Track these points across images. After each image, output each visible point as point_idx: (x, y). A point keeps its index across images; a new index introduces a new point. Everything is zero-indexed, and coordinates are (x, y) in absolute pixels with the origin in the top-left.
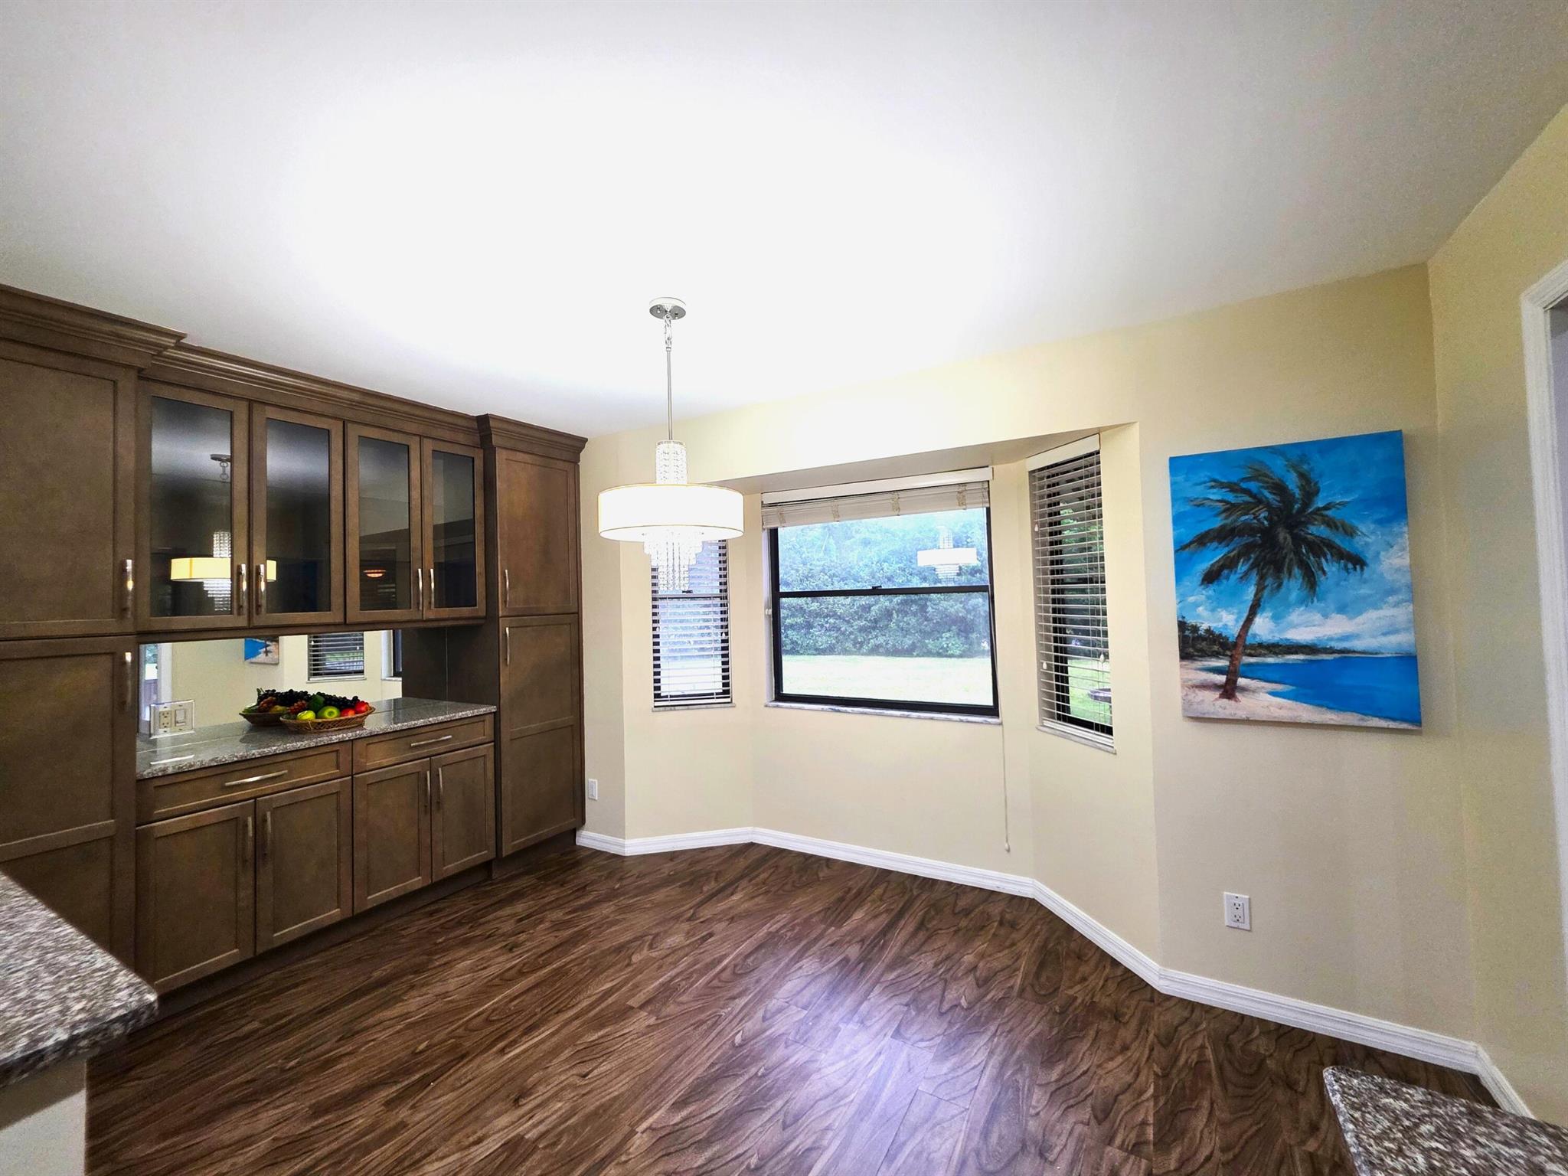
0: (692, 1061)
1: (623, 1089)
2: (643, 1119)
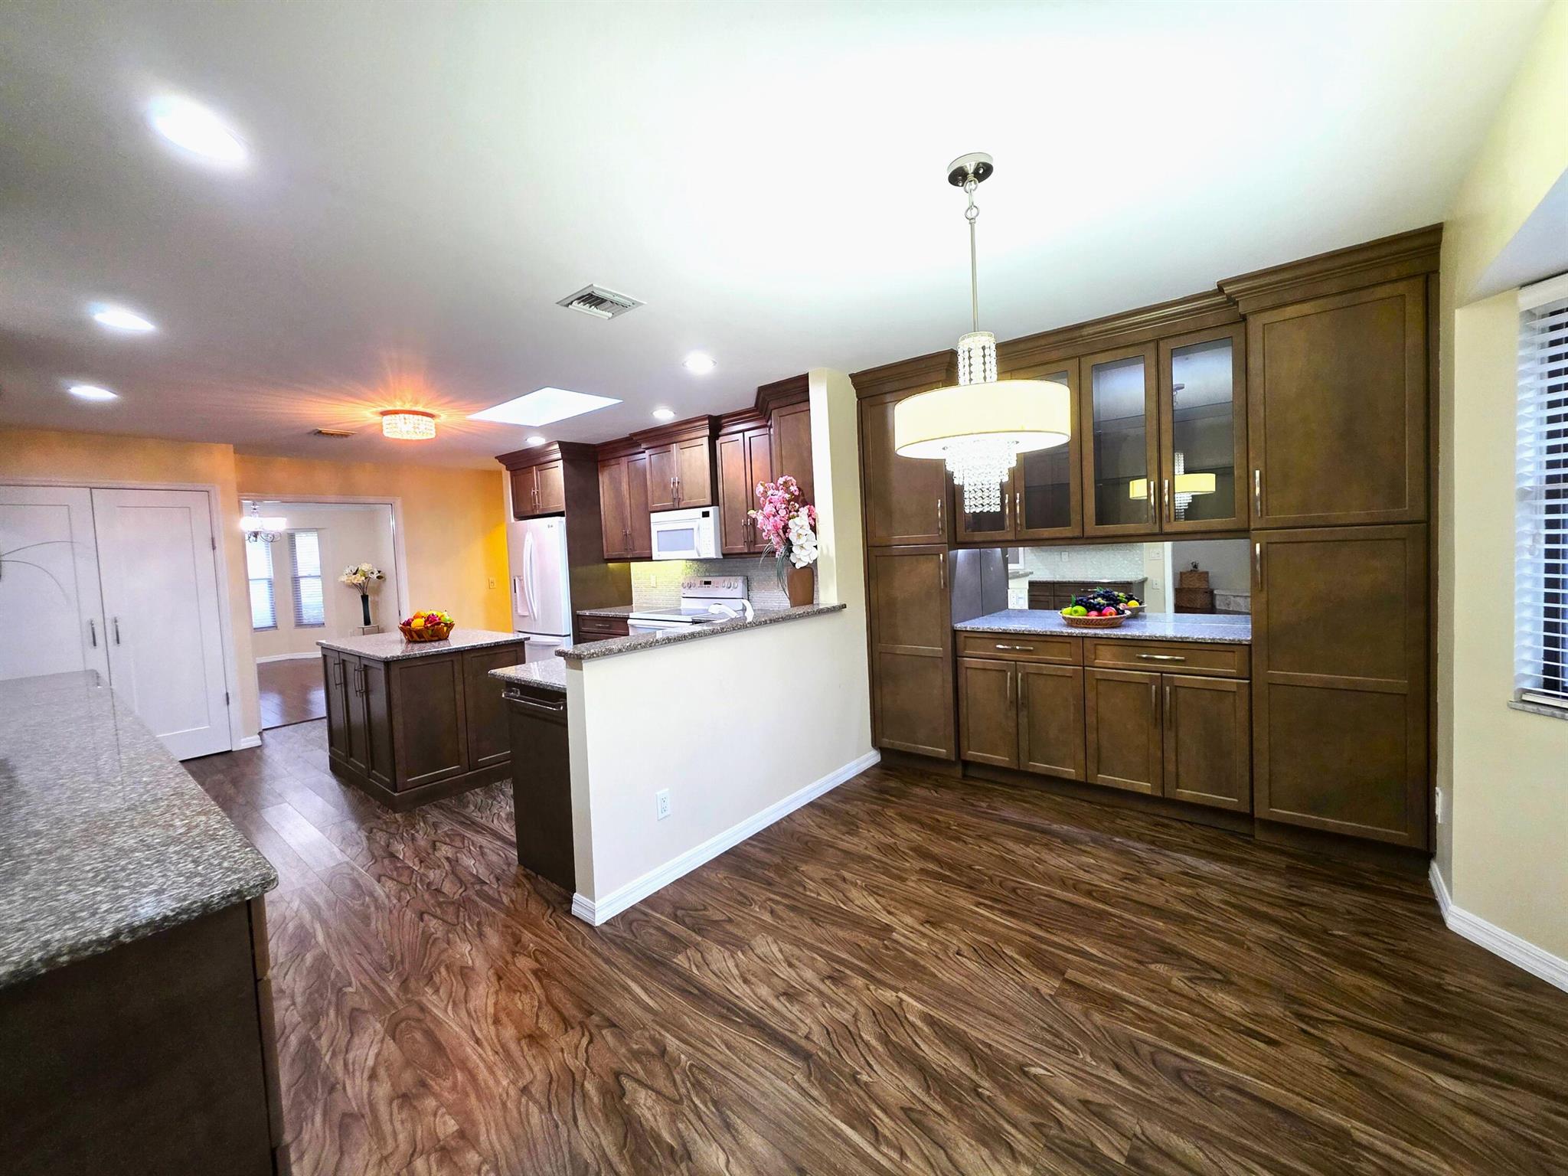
0: (992, 1028)
1: (945, 979)
2: (911, 995)
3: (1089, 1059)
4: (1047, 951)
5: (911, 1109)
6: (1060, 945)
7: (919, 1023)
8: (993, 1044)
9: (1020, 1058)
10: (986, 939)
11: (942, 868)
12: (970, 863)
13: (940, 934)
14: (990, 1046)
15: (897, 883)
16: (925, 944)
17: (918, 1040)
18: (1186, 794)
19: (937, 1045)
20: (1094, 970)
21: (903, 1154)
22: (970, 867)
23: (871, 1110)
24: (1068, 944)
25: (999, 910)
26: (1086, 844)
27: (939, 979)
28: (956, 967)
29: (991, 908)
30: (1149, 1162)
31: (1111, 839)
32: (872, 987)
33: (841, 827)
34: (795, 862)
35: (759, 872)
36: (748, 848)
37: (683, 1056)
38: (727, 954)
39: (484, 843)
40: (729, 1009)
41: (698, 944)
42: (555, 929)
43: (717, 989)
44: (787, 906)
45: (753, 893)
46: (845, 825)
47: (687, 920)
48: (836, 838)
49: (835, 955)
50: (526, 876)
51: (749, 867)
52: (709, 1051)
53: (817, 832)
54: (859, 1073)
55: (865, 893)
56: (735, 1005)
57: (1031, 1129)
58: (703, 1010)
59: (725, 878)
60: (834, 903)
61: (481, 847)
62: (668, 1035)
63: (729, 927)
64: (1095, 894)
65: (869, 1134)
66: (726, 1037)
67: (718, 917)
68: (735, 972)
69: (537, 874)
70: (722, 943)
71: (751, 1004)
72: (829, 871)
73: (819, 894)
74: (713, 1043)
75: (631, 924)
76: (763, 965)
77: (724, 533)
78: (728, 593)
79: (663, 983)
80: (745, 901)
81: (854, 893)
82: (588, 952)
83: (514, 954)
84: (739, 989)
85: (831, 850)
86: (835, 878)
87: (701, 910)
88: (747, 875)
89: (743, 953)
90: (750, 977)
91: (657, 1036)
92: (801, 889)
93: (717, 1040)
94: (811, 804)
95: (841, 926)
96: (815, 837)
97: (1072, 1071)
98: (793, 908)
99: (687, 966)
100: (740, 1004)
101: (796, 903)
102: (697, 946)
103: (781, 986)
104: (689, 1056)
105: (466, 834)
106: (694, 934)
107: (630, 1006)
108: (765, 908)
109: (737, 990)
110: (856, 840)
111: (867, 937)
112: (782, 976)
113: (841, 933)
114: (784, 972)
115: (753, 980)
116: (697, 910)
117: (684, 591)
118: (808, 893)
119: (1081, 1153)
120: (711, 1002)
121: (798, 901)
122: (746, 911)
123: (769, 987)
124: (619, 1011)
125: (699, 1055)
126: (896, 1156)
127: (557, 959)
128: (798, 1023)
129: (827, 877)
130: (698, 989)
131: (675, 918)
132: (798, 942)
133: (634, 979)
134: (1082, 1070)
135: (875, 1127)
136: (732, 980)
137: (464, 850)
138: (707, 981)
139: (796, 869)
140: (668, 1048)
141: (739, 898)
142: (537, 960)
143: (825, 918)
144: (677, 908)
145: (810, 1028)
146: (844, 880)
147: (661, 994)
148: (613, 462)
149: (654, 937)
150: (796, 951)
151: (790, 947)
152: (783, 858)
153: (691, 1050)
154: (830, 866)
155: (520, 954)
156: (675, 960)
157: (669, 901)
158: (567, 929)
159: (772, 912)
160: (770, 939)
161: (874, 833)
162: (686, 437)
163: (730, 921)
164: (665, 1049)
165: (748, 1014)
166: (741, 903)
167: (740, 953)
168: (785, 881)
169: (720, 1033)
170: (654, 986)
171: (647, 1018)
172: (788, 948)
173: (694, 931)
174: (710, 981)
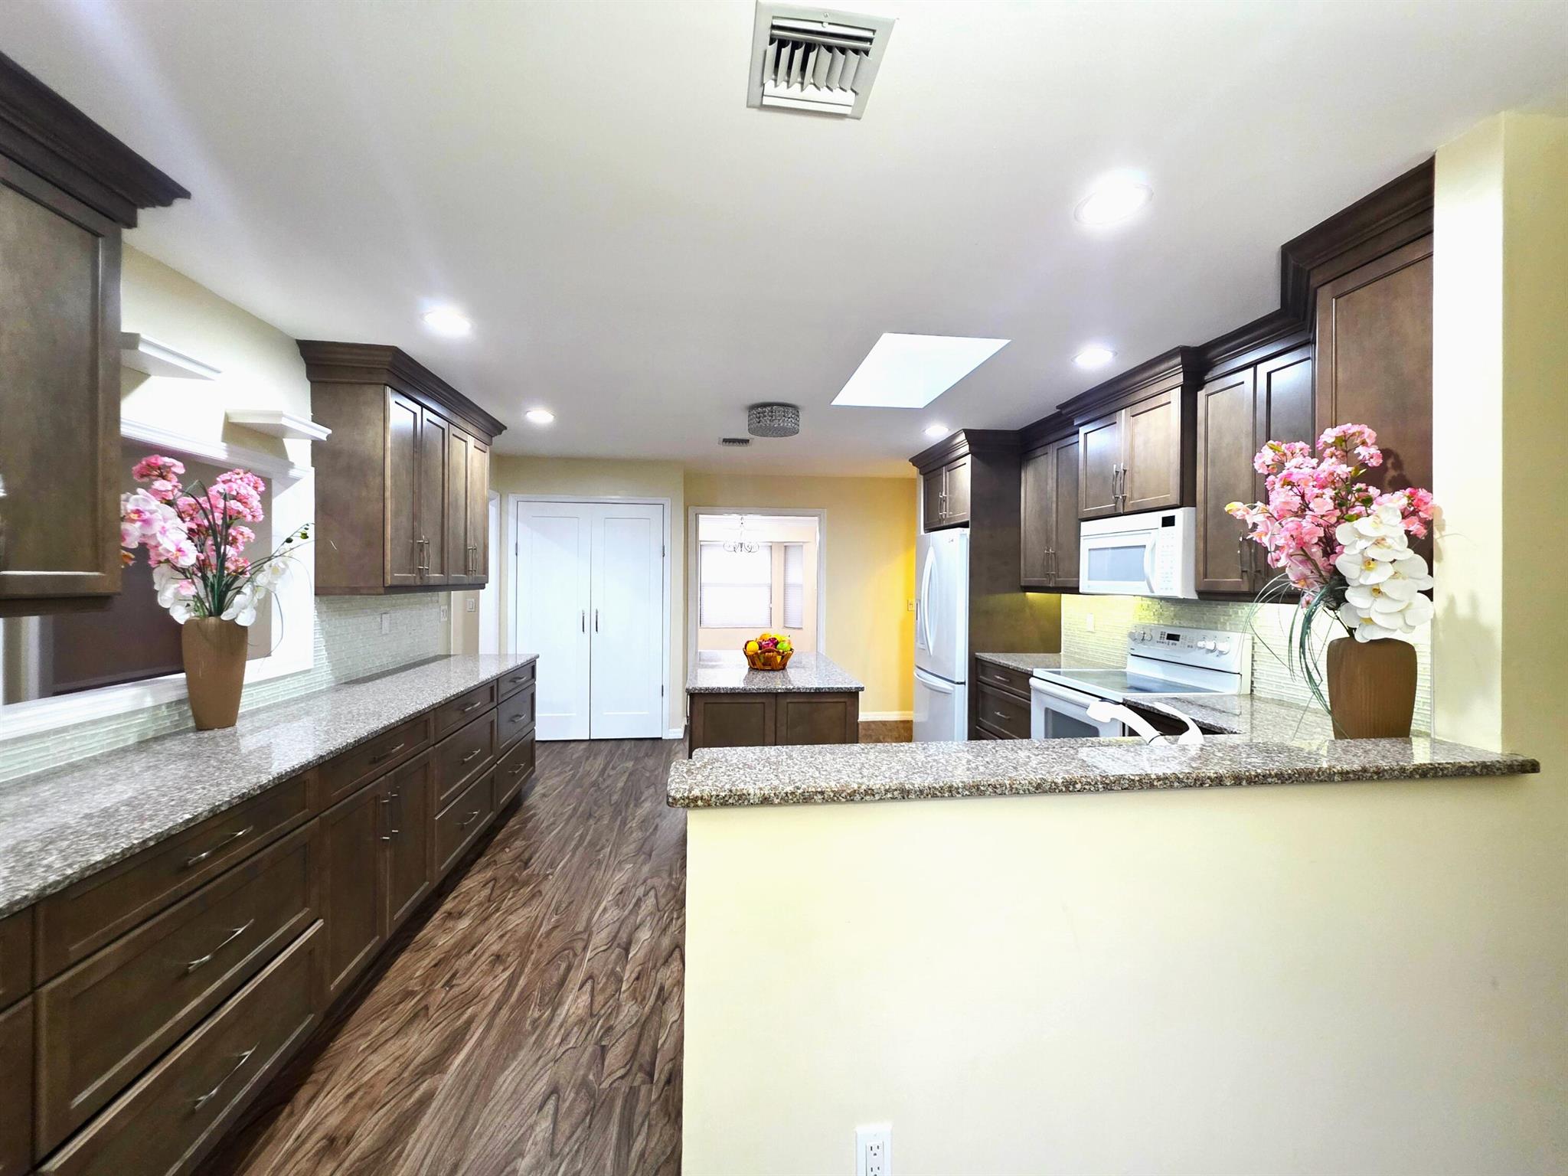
77: (1203, 554)
78: (1208, 660)
117: (1133, 644)
148: (1039, 452)
162: (1143, 394)
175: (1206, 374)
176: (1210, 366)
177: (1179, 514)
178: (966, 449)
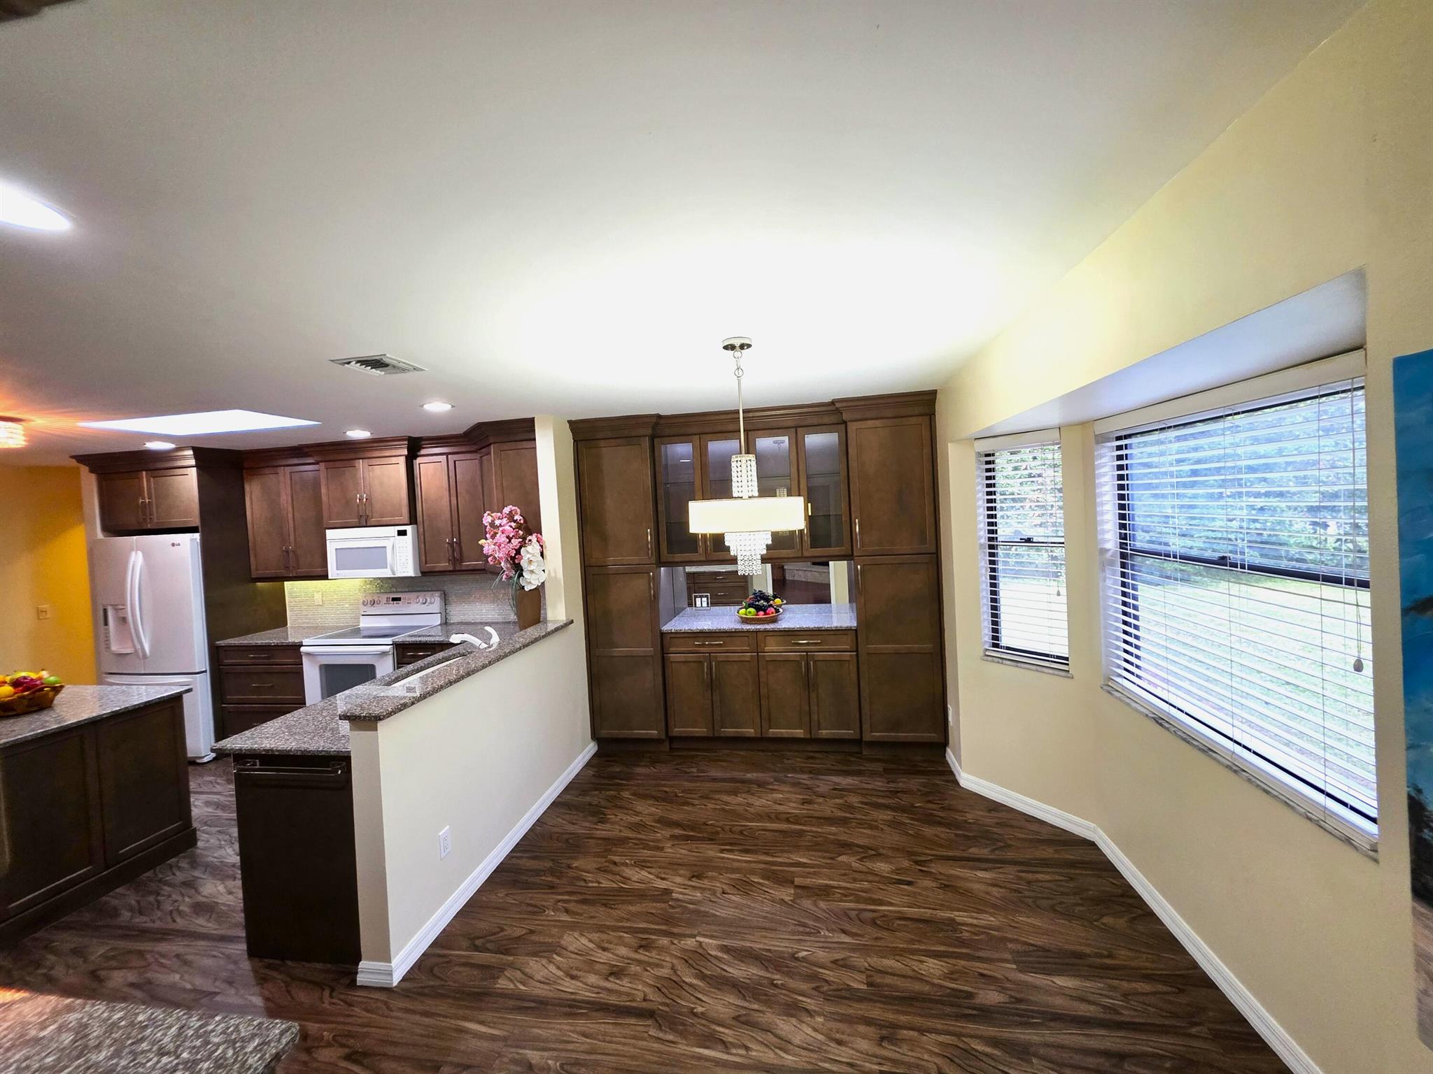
0: (766, 937)
1: (723, 915)
2: (705, 936)
3: (827, 933)
4: (778, 870)
5: (739, 1016)
6: (785, 863)
7: (719, 954)
8: (771, 948)
9: (790, 950)
10: (738, 876)
11: (685, 830)
12: (704, 820)
13: (706, 883)
14: (769, 951)
15: (658, 853)
16: (699, 895)
17: (726, 968)
18: (825, 733)
19: (737, 965)
20: (809, 873)
21: (747, 1048)
22: (705, 824)
23: (714, 1030)
24: (787, 861)
25: (737, 850)
26: (771, 784)
27: (719, 916)
28: (727, 904)
29: (731, 851)
30: (878, 981)
31: (786, 777)
32: (676, 942)
33: (590, 818)
34: (565, 861)
35: (537, 880)
36: (514, 861)
37: (550, 1062)
38: (544, 961)
39: (181, 950)
40: (570, 1006)
41: (512, 963)
42: (346, 1007)
43: (551, 995)
44: (576, 902)
45: (541, 901)
46: (594, 816)
47: (489, 946)
48: (590, 829)
49: (636, 928)
50: (269, 967)
51: (525, 878)
52: (570, 1047)
53: (571, 828)
54: (693, 1008)
55: (637, 869)
56: (574, 1000)
57: (814, 993)
58: (547, 1017)
59: (507, 895)
60: (615, 885)
61: (177, 956)
62: (527, 1051)
63: (534, 938)
64: (791, 820)
65: (720, 1047)
66: (578, 1029)
67: (519, 932)
68: (560, 973)
69: (283, 960)
70: (535, 954)
71: (587, 994)
72: (599, 860)
73: (599, 883)
74: (570, 1039)
75: (431, 970)
76: (581, 958)
77: (424, 551)
78: (424, 609)
79: (496, 1010)
80: (538, 910)
81: (628, 872)
82: (399, 1014)
83: (308, 1051)
84: (569, 986)
85: (592, 841)
86: (607, 864)
87: (498, 933)
88: (528, 886)
89: (559, 955)
90: (575, 973)
91: (517, 1057)
92: (582, 884)
93: (573, 1035)
94: (554, 804)
95: (630, 903)
96: (573, 834)
97: (821, 945)
98: (584, 902)
99: (512, 986)
100: (578, 997)
101: (584, 897)
102: (511, 965)
103: (605, 969)
104: (556, 1059)
105: (142, 948)
106: (502, 956)
107: (474, 1044)
108: (558, 910)
109: (569, 987)
110: (608, 826)
111: (654, 904)
112: (602, 961)
113: (633, 909)
114: (603, 957)
115: (579, 973)
116: (494, 934)
117: (365, 608)
118: (591, 885)
119: (843, 993)
120: (550, 1007)
121: (585, 894)
122: (542, 918)
123: (596, 974)
124: (464, 1052)
125: (564, 1054)
126: (743, 1052)
127: (366, 1035)
128: (633, 992)
129: (599, 866)
130: (533, 1001)
131: (477, 949)
132: (601, 929)
133: (465, 1019)
134: (827, 942)
135: (721, 1040)
136: (561, 982)
137: (154, 967)
138: (537, 992)
139: (569, 867)
140: (532, 1062)
141: (530, 909)
142: (343, 1046)
143: (615, 900)
144: (473, 939)
145: (644, 992)
146: (615, 863)
147: (500, 1020)
148: (267, 471)
149: (464, 974)
150: (604, 936)
151: (597, 935)
152: (553, 860)
153: (555, 1054)
154: (597, 855)
155: (317, 1047)
156: (498, 986)
157: (461, 935)
158: (361, 1002)
159: (567, 911)
160: (576, 934)
161: (620, 816)
162: (377, 454)
163: (532, 932)
164: (530, 1063)
165: (588, 1002)
166: (534, 913)
167: (555, 956)
168: (564, 881)
169: (573, 1028)
170: (488, 1016)
171: (497, 1046)
172: (595, 936)
173: (502, 953)
174: (540, 991)
175: (419, 450)
176: (420, 448)
177: (409, 529)
178: (193, 462)
